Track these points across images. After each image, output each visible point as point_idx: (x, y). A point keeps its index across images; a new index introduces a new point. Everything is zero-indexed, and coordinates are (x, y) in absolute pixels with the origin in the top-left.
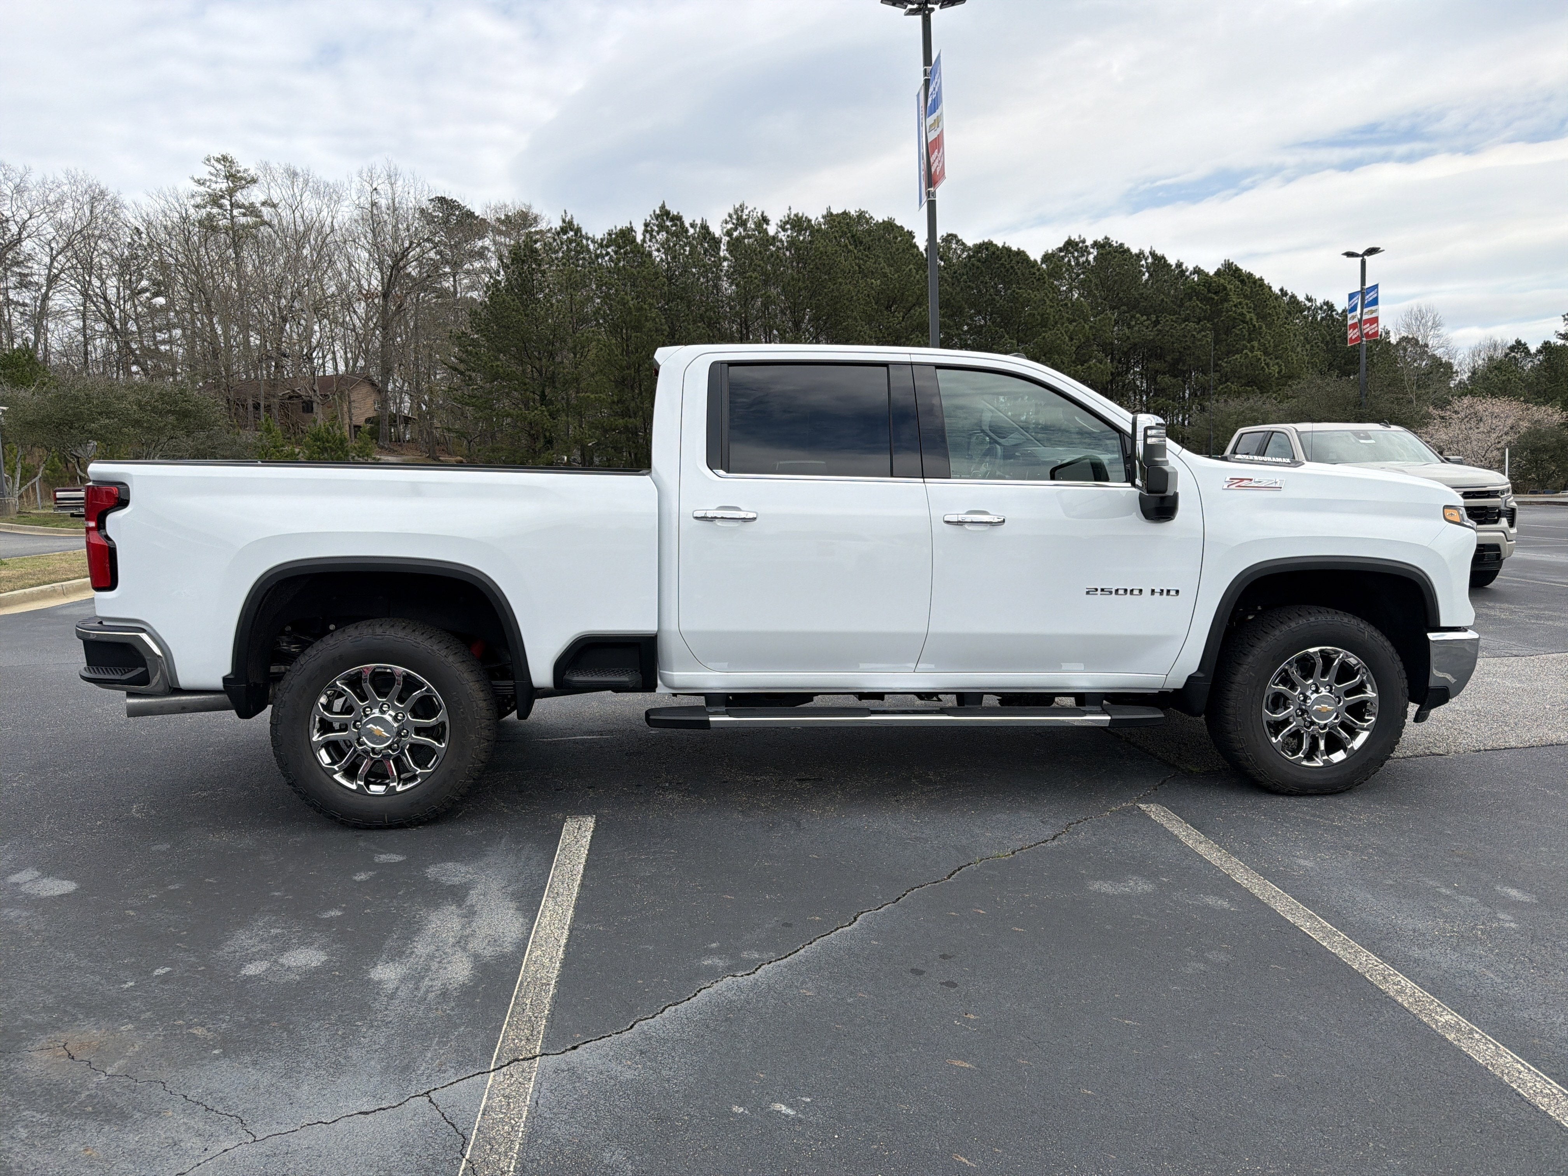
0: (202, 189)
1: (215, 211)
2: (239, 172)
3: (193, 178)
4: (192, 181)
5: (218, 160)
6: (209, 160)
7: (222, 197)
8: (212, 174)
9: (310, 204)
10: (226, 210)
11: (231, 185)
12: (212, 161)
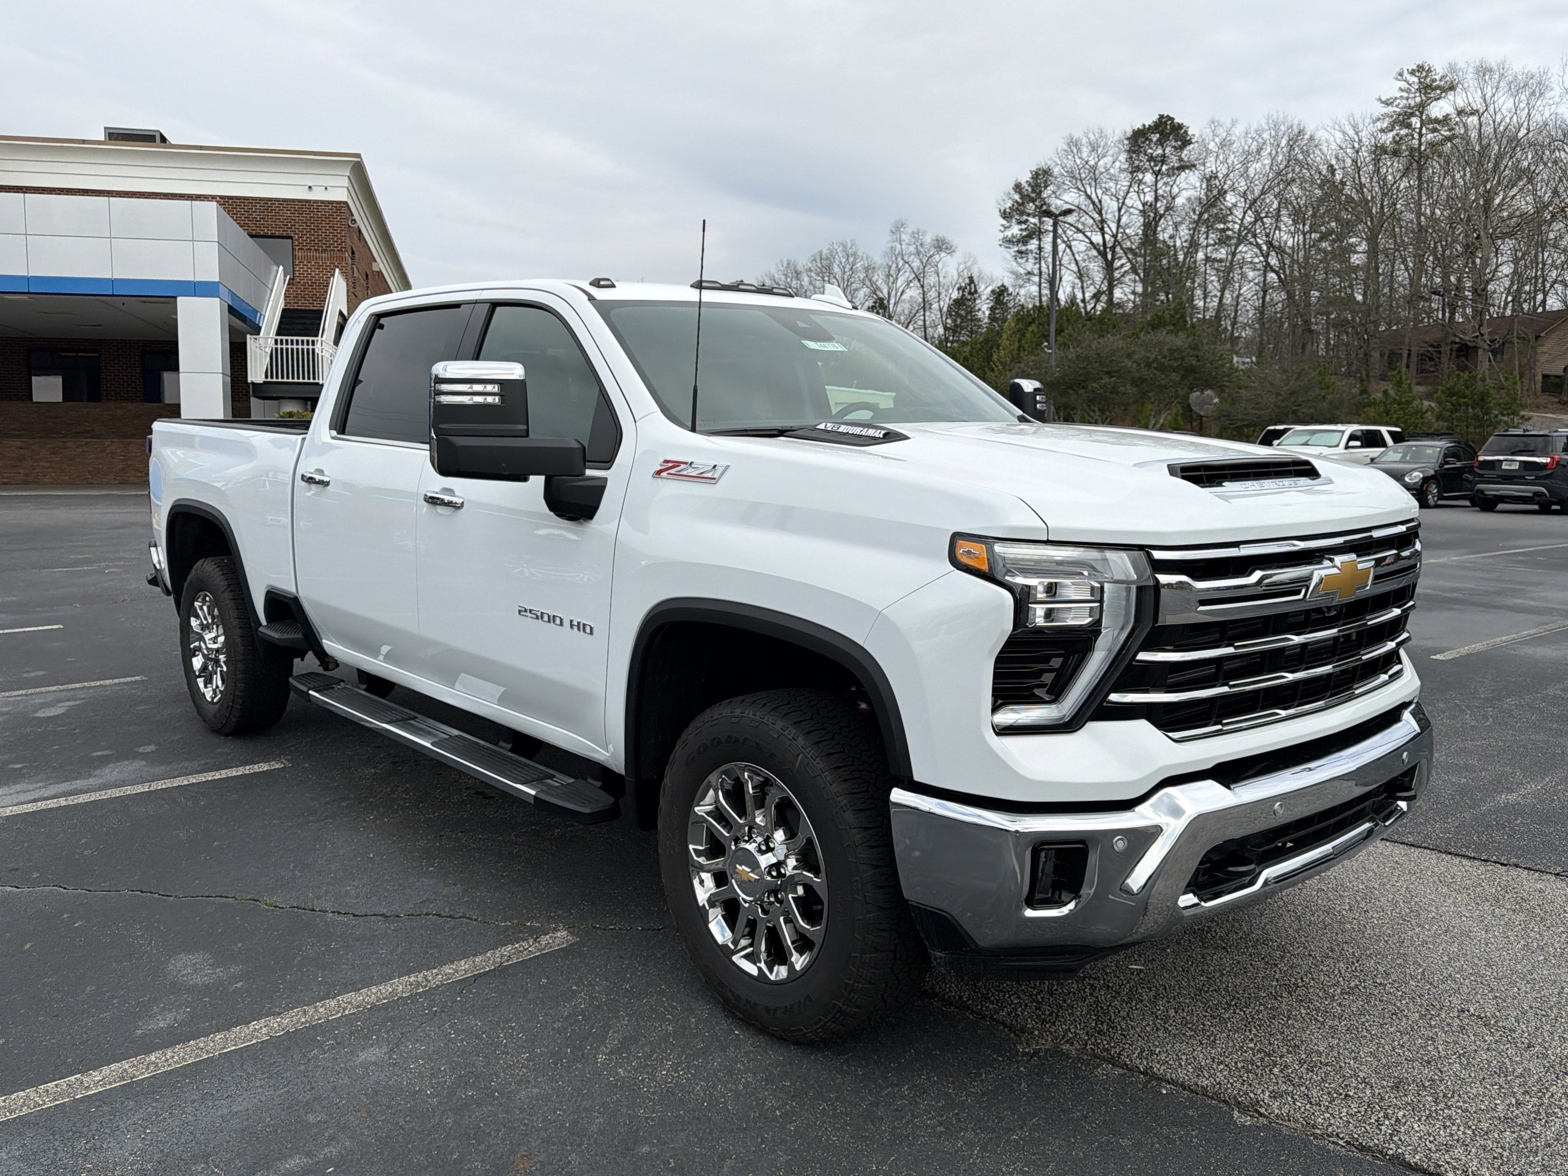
0: (1390, 109)
1: (1404, 132)
2: (1434, 80)
3: (1380, 99)
4: (1379, 103)
5: (1412, 73)
6: (1401, 74)
7: (1412, 115)
8: (1401, 90)
9: (1505, 104)
10: (1414, 130)
11: (1424, 98)
12: (1406, 74)
